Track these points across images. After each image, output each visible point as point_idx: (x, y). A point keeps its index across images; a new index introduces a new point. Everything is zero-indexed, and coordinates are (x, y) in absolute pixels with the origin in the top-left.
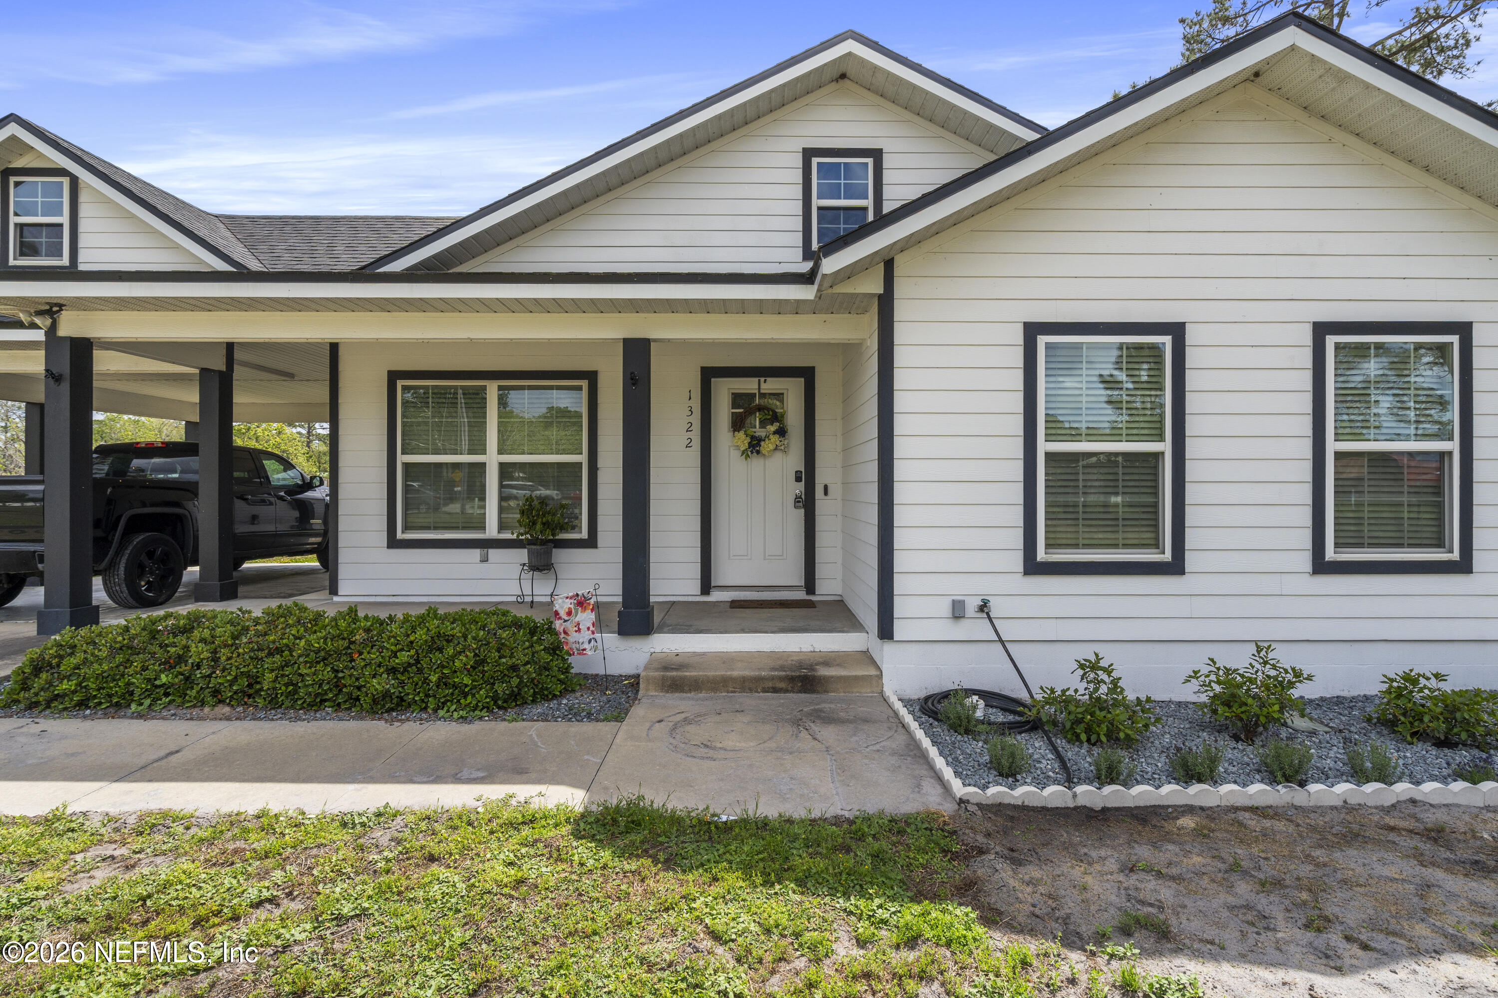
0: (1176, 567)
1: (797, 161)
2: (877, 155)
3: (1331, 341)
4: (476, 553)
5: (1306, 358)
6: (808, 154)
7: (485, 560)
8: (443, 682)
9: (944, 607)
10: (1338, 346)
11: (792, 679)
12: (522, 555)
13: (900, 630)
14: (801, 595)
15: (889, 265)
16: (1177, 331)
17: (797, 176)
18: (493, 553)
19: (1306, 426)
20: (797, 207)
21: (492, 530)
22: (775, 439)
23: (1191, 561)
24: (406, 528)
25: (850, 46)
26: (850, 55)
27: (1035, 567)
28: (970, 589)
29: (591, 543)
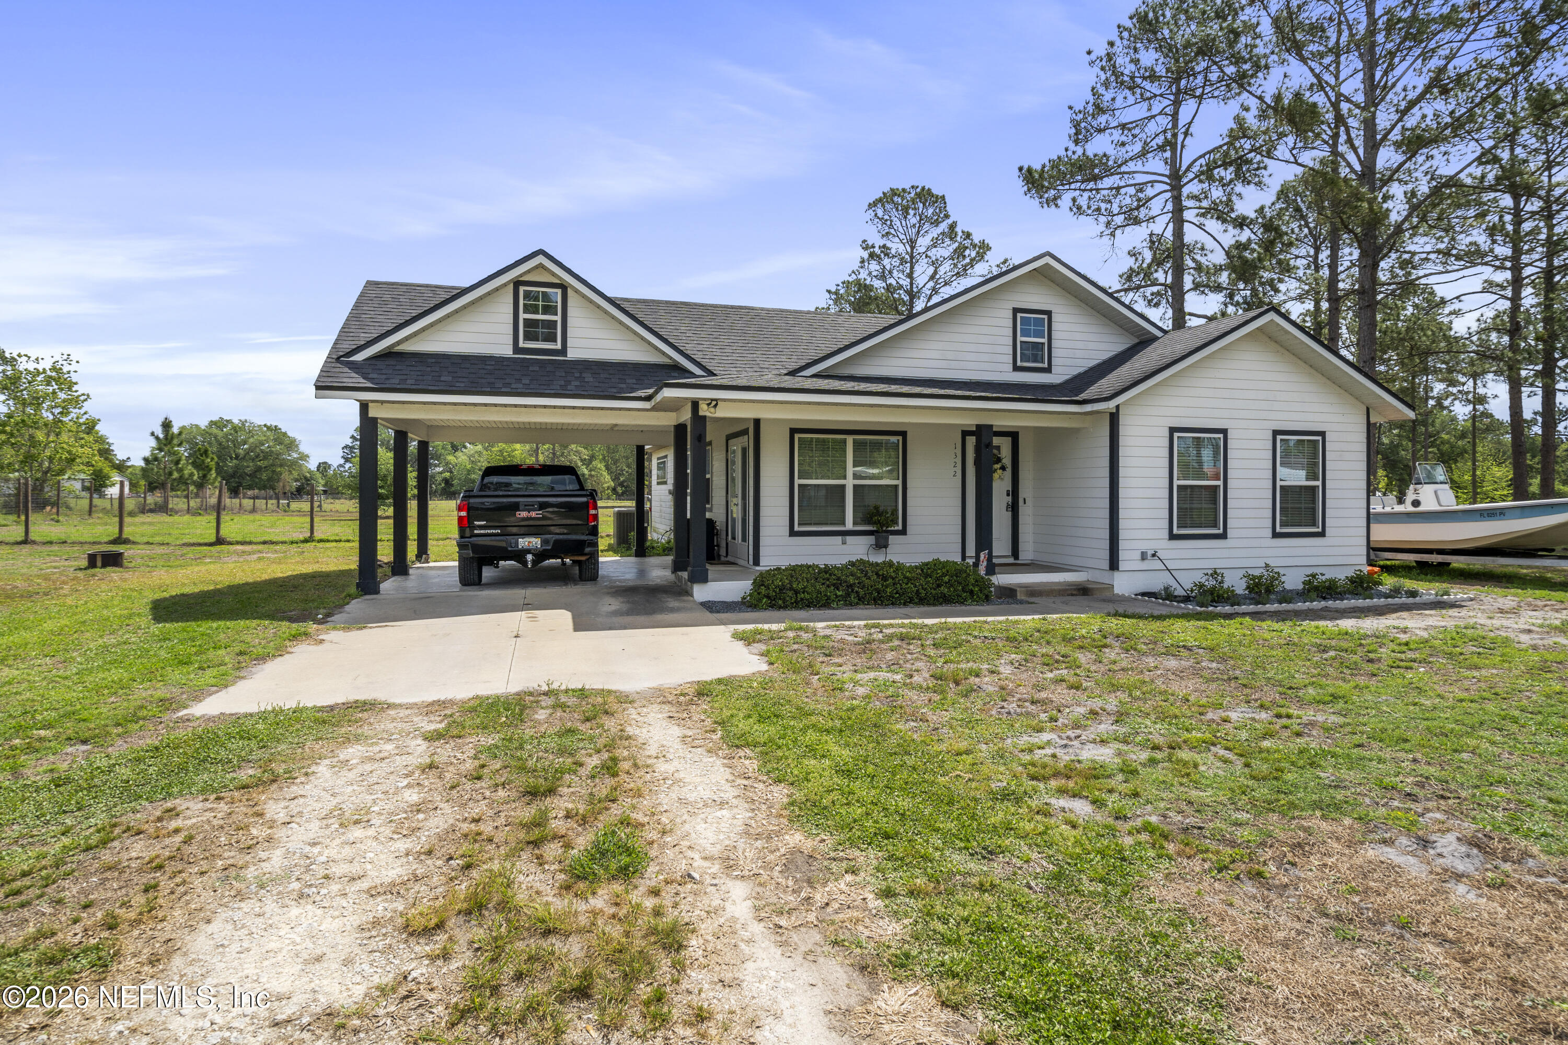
0: (1227, 535)
1: (1010, 314)
2: (1049, 313)
3: (1279, 439)
4: (838, 539)
5: (1269, 445)
6: (1016, 311)
7: (844, 543)
9: (1138, 556)
10: (1282, 441)
11: (1079, 590)
12: (871, 539)
13: (1122, 566)
14: (1011, 560)
16: (1225, 432)
17: (1010, 323)
18: (849, 539)
19: (1270, 474)
20: (1010, 341)
21: (849, 525)
22: (999, 472)
23: (1230, 533)
24: (800, 524)
25: (1048, 260)
26: (1047, 264)
27: (1172, 537)
28: (1149, 547)
29: (903, 532)
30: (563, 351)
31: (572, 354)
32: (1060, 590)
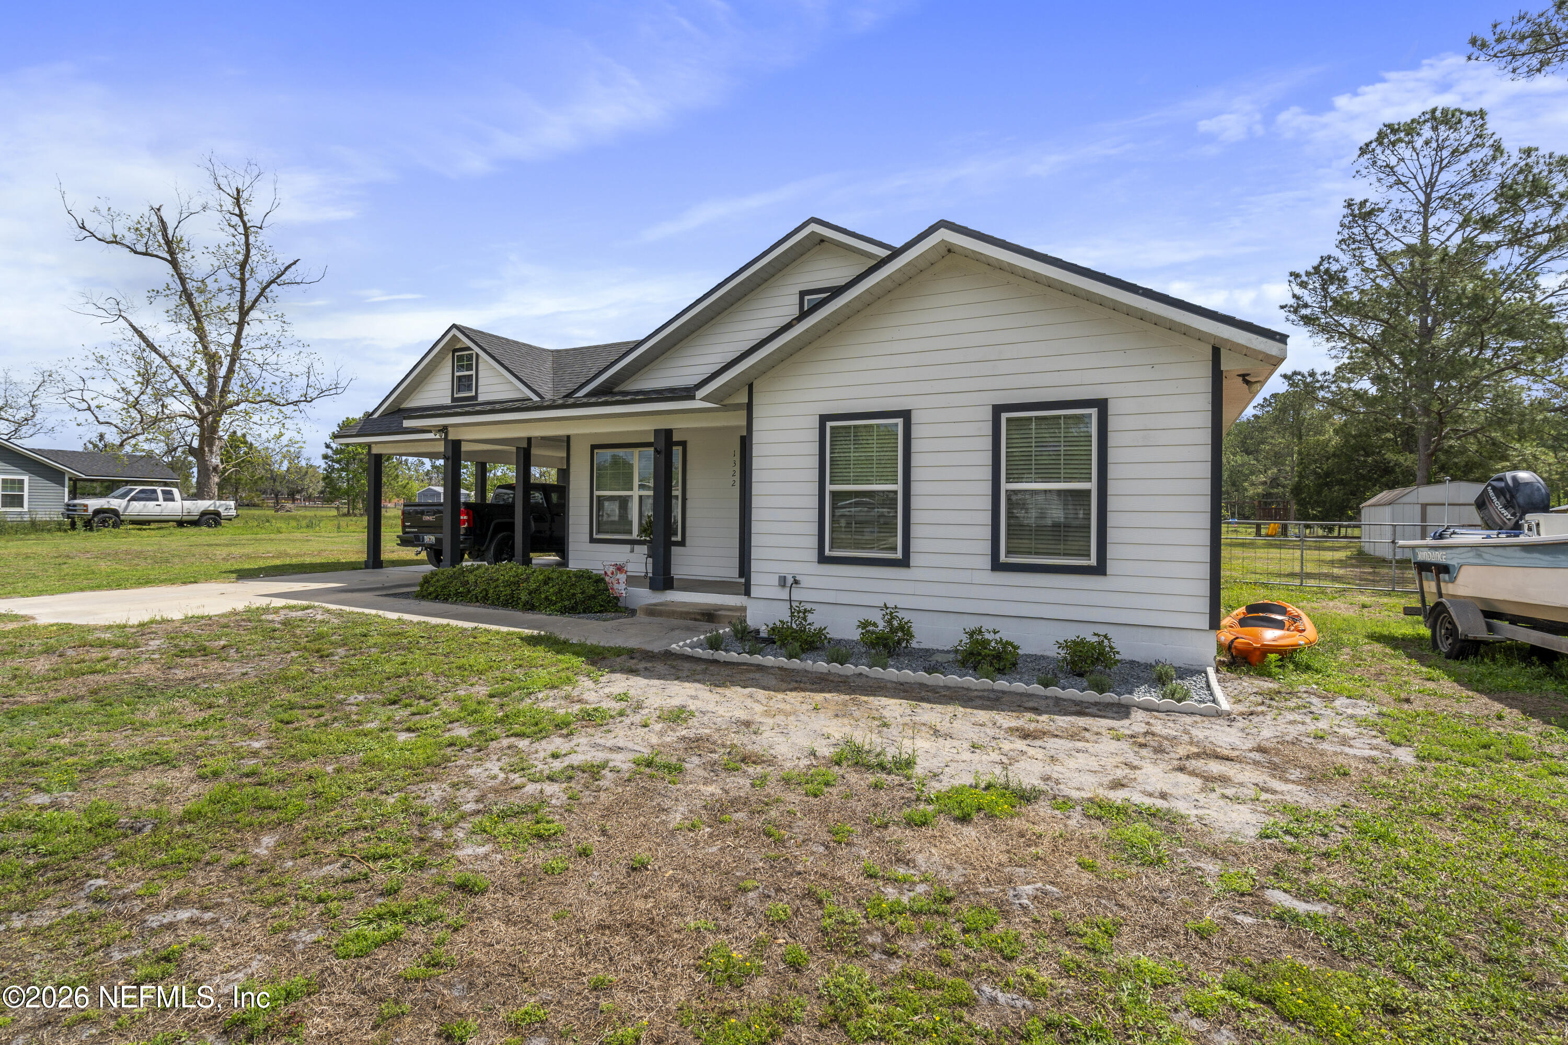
0: (905, 562)
1: (796, 299)
3: (1004, 416)
4: (628, 547)
5: (988, 429)
6: (803, 294)
7: (632, 551)
8: (546, 598)
9: (776, 580)
10: (1008, 420)
11: (703, 614)
13: (754, 592)
15: (751, 386)
16: (906, 415)
18: (636, 547)
19: (987, 473)
21: (635, 535)
23: (914, 559)
24: (598, 532)
25: (814, 227)
26: (813, 232)
27: (823, 559)
28: (788, 570)
29: (682, 543)
30: (475, 397)
31: (481, 398)
32: (688, 613)
